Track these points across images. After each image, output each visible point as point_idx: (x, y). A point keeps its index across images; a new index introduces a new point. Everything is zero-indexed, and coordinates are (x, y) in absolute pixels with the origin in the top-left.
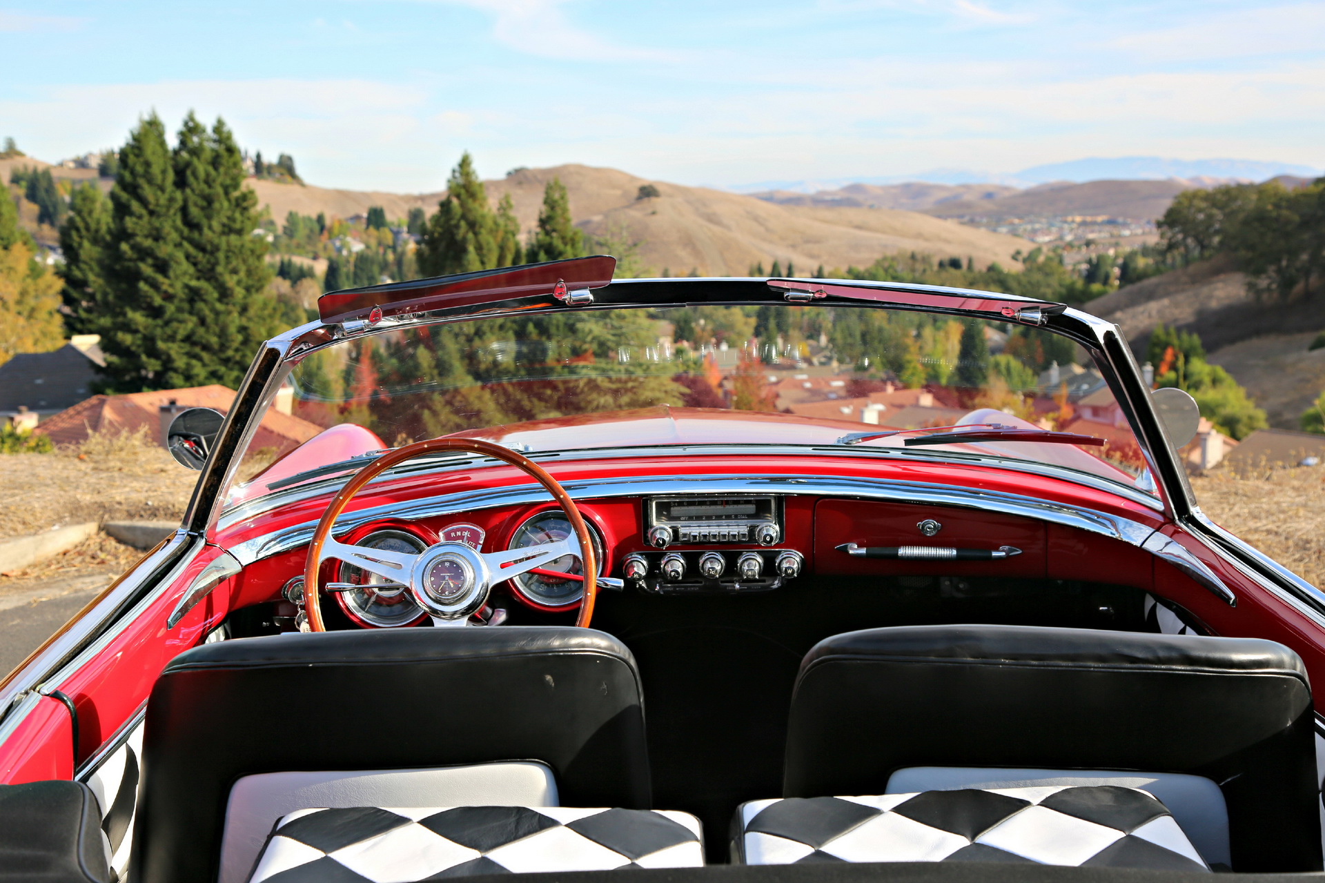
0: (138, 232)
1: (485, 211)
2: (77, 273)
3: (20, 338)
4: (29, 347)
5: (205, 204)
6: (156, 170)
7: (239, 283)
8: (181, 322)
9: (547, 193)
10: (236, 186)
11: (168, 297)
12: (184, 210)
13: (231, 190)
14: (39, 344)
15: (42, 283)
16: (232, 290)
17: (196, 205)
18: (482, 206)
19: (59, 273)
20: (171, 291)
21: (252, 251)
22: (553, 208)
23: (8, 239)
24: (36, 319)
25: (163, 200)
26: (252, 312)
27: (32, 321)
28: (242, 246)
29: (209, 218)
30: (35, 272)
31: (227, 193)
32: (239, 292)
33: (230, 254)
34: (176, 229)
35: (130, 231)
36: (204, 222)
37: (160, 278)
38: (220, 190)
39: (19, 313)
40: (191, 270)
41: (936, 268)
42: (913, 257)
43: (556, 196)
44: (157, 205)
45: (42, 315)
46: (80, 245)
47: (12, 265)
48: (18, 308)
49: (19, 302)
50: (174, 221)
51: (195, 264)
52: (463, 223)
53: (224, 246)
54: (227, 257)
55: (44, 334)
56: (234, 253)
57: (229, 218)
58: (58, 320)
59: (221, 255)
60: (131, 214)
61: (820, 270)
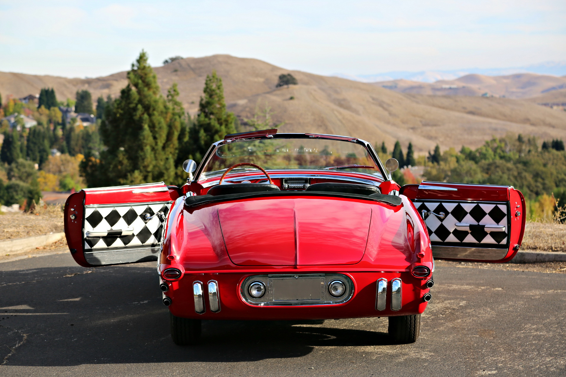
1: (157, 97)
9: (206, 84)
18: (154, 93)
41: (540, 149)
42: (520, 139)
43: (214, 87)
52: (140, 106)
61: (437, 149)
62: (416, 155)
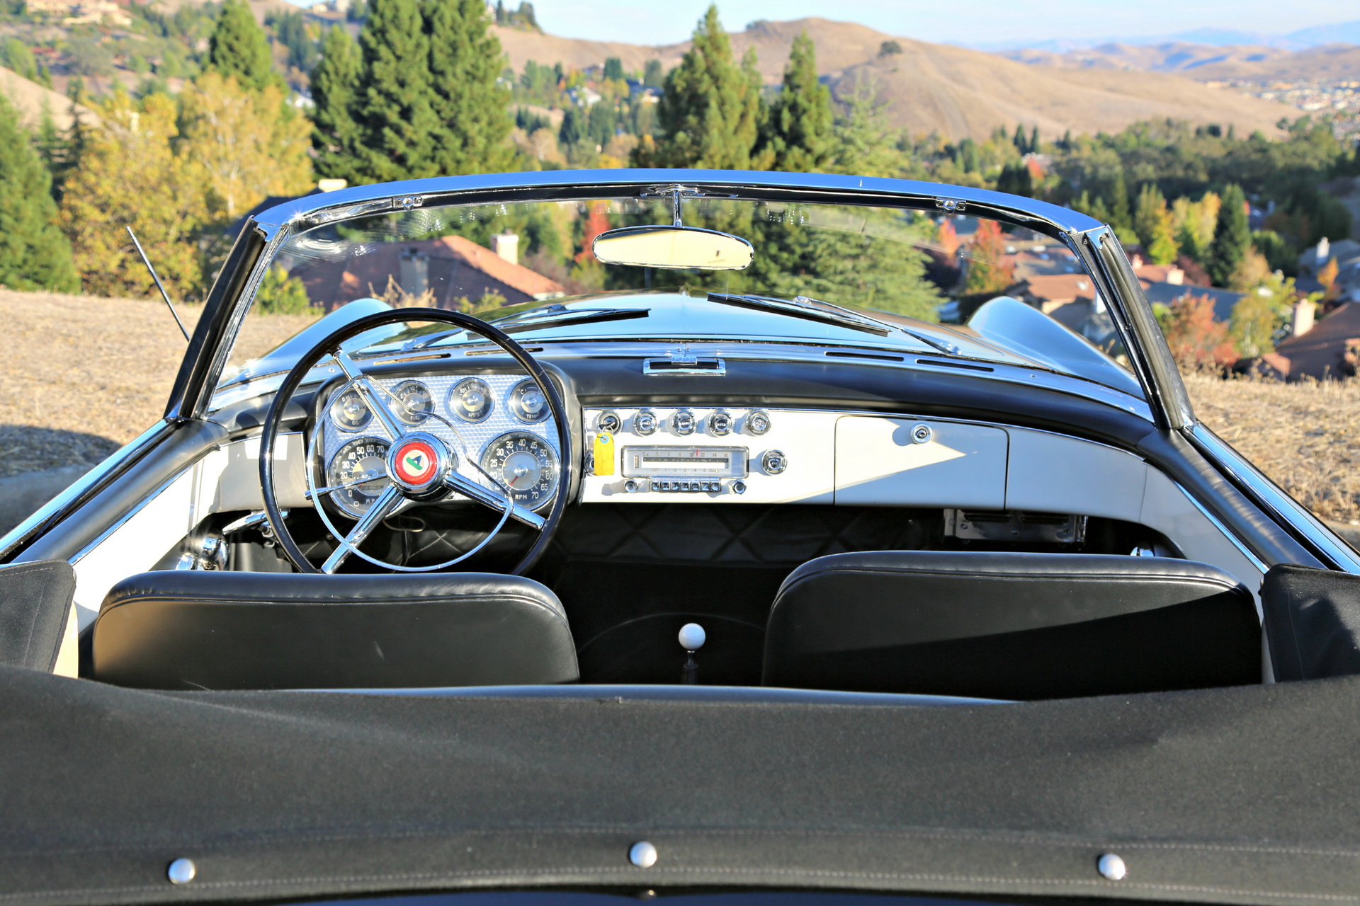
0: (385, 78)
1: (730, 65)
2: (325, 117)
3: (271, 180)
4: (279, 189)
5: (450, 51)
6: (404, 15)
7: (480, 132)
8: (423, 169)
9: (793, 47)
10: (481, 32)
11: (412, 144)
12: (430, 57)
13: (475, 36)
14: (288, 186)
15: (293, 126)
16: (473, 138)
17: (441, 51)
18: (726, 60)
19: (308, 117)
20: (415, 138)
21: (494, 100)
22: (799, 63)
23: (263, 81)
24: (287, 162)
25: (410, 45)
26: (492, 162)
27: (283, 164)
28: (485, 95)
29: (452, 64)
30: (287, 115)
31: (471, 40)
32: (480, 142)
33: (473, 103)
34: (422, 77)
35: (377, 76)
36: (449, 70)
37: (404, 124)
38: (465, 37)
39: (271, 156)
40: (435, 118)
41: (1192, 135)
42: (1169, 123)
43: (803, 51)
44: (405, 51)
45: (292, 158)
46: (330, 89)
47: (266, 107)
48: (270, 150)
49: (271, 145)
50: (420, 68)
51: (438, 112)
52: (706, 77)
53: (467, 94)
54: (470, 106)
55: (294, 176)
56: (476, 101)
57: (473, 66)
58: (307, 163)
59: (464, 103)
60: (378, 59)
61: (1067, 135)
62: (1042, 141)
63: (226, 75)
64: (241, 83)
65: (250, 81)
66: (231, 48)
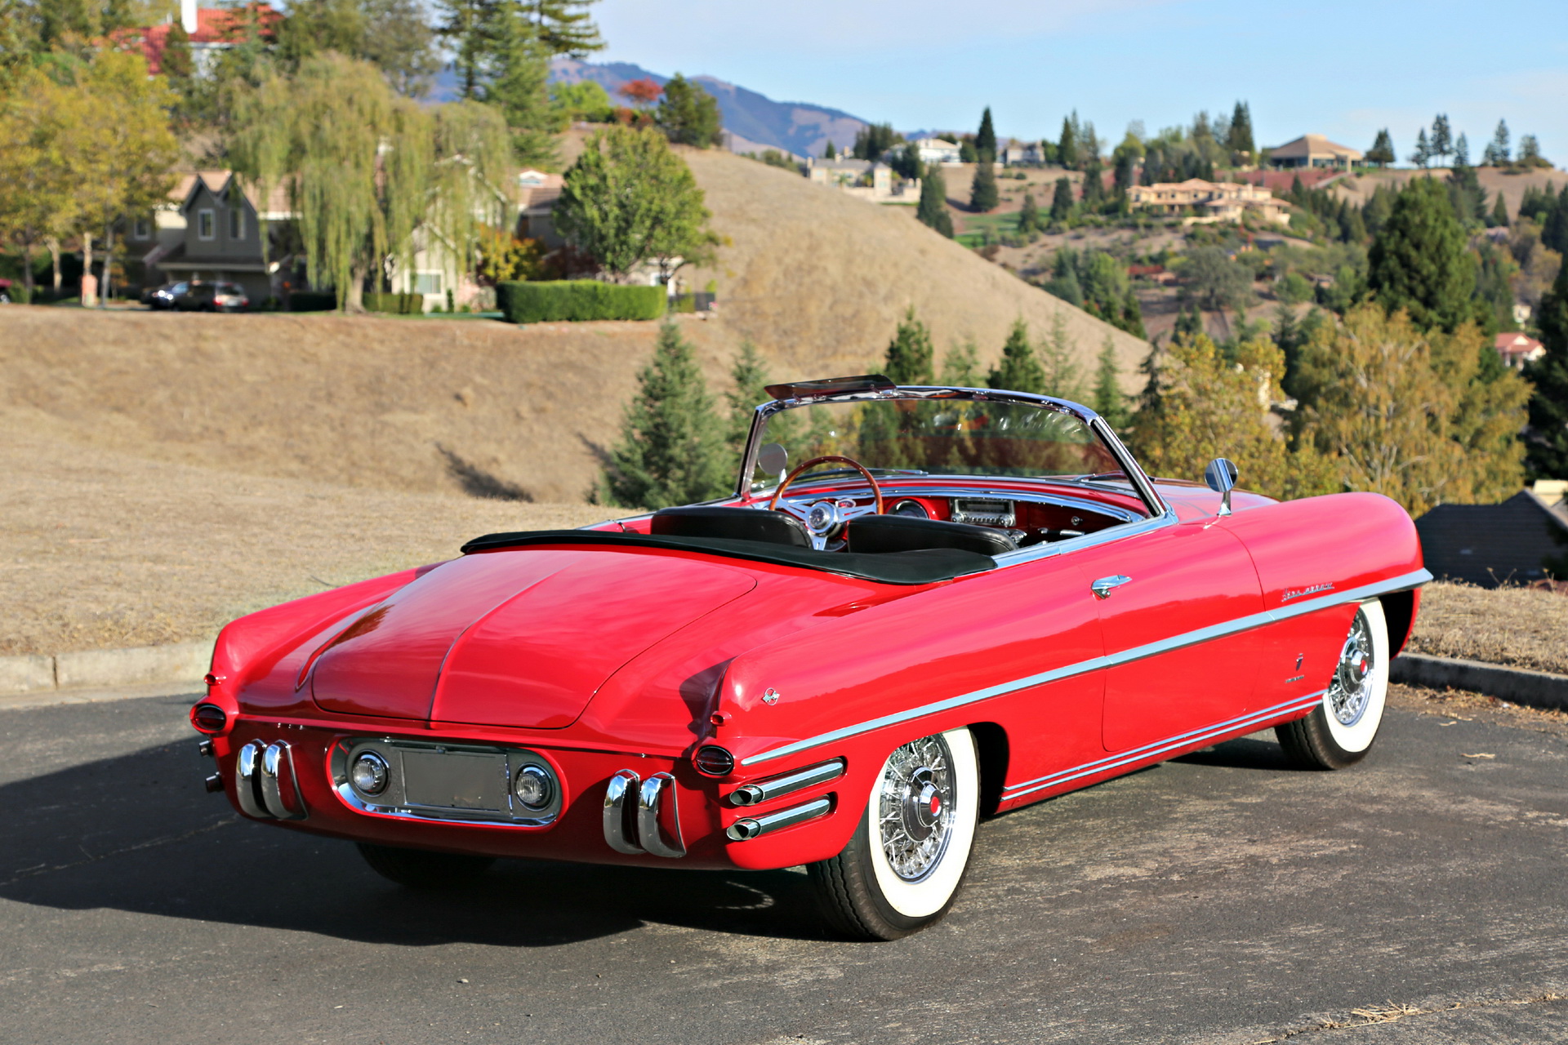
3: (1453, 479)
4: (1464, 495)
14: (1483, 491)
15: (1498, 389)
19: (1530, 373)
23: (1454, 315)
24: (1482, 449)
27: (1476, 452)
30: (1489, 369)
39: (1456, 439)
45: (1494, 442)
47: (1454, 358)
48: (1455, 430)
49: (1456, 421)
55: (1492, 474)
58: (1519, 450)
63: (1391, 308)
64: (1415, 319)
65: (1433, 315)
66: (1405, 262)
